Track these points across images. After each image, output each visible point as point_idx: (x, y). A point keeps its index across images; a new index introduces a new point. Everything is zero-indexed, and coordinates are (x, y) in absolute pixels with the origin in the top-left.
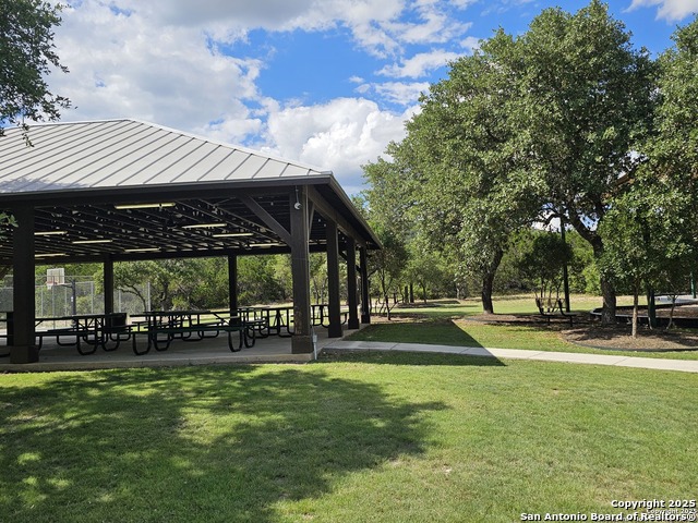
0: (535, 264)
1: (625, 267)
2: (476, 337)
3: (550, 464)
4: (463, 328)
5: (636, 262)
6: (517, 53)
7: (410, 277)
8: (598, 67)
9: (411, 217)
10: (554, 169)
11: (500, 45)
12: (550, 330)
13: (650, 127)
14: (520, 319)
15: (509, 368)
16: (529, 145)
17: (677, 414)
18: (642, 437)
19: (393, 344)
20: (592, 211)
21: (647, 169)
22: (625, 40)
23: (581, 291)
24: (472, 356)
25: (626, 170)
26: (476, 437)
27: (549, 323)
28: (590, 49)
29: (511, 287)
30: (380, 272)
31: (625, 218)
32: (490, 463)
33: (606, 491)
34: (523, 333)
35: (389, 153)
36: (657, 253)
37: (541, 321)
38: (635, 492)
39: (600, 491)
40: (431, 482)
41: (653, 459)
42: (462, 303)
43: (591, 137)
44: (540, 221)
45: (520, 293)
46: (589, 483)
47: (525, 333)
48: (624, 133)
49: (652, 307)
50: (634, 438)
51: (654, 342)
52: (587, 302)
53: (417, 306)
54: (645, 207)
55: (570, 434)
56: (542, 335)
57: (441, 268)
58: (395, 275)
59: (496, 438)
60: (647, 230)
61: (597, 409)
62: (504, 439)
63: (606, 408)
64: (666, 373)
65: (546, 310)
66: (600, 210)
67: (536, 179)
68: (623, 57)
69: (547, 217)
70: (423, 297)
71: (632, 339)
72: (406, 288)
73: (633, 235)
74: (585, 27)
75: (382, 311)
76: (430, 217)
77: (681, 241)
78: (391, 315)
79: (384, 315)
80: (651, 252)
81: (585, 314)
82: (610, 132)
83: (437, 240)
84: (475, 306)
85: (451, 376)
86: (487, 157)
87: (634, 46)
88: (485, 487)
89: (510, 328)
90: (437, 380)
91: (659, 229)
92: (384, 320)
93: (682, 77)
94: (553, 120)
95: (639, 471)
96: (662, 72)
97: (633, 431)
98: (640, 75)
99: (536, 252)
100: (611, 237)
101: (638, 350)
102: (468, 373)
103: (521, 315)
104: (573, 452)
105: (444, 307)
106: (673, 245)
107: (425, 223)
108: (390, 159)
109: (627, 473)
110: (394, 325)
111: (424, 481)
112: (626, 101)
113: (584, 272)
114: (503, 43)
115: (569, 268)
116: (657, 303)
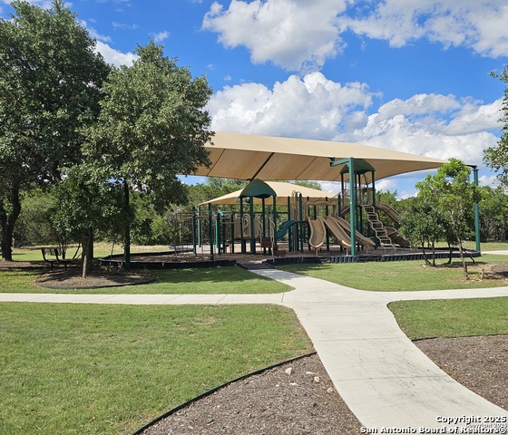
71: (81, 280)
106: (106, 207)
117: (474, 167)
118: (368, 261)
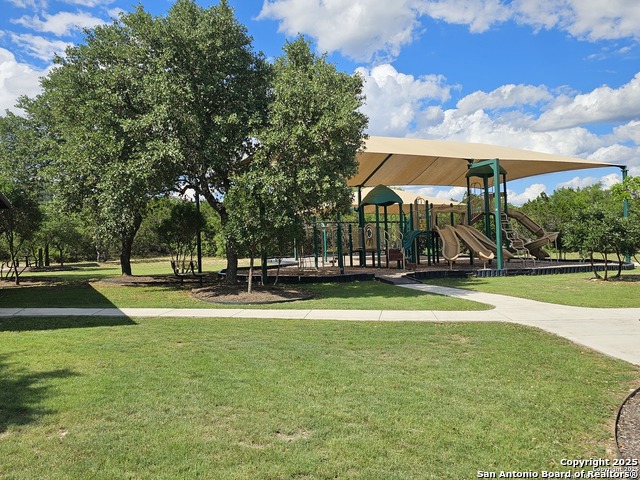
0: (172, 230)
1: (244, 234)
2: (111, 298)
3: (167, 411)
4: (100, 290)
5: (253, 229)
6: (155, 32)
7: (46, 239)
8: (225, 60)
9: (46, 176)
10: (189, 145)
11: (139, 21)
12: (182, 289)
13: (264, 119)
14: (157, 281)
15: (140, 326)
16: (166, 119)
17: (274, 354)
18: (246, 376)
19: (17, 310)
20: (221, 186)
21: (262, 154)
22: (247, 42)
23: (212, 254)
24: (104, 317)
25: (248, 153)
26: (98, 396)
27: (183, 283)
28: (219, 43)
29: (151, 251)
30: (8, 234)
31: (244, 193)
32: (109, 419)
33: (212, 428)
34: (158, 293)
35: (20, 106)
36: (268, 223)
37: (176, 282)
38: (236, 424)
39: (207, 428)
40: (42, 449)
41: (252, 393)
42: (102, 265)
43: (218, 119)
44: (177, 191)
45: (159, 256)
46: (199, 423)
47: (159, 293)
48: (245, 120)
49: (264, 267)
50: (240, 378)
51: (265, 296)
52: (215, 264)
53: (53, 269)
54: (259, 186)
55: (187, 381)
56: (174, 295)
57: (80, 230)
58: (26, 236)
59: (119, 394)
60: (262, 204)
61: (213, 356)
62: (126, 394)
63: (221, 355)
64: (270, 321)
65: (180, 271)
66: (227, 185)
67: (172, 150)
68: (245, 57)
69: (183, 187)
70: (60, 259)
71: (248, 295)
72: (41, 250)
73: (250, 208)
74: (214, 22)
75: (10, 275)
76: (68, 178)
77: (285, 215)
78: (20, 279)
79: (12, 279)
80: (264, 223)
81: (213, 274)
82: (233, 117)
83: (74, 201)
84: (114, 268)
85: (79, 339)
86: (126, 124)
87: (254, 49)
88: (100, 443)
89: (147, 289)
90: (63, 343)
91: (270, 204)
92: (12, 284)
93: (288, 82)
94: (186, 100)
95: (240, 406)
96: (274, 75)
97: (240, 372)
98: (259, 75)
99: (173, 219)
100: (232, 208)
101: (252, 303)
102: (98, 334)
103: (158, 277)
104: (188, 397)
105: (83, 270)
106: (279, 217)
107: (62, 184)
108: (22, 113)
109: (230, 409)
110: (23, 289)
111: (35, 450)
112: (246, 94)
113: (215, 238)
114: (142, 20)
115: (202, 234)
116: (268, 265)
117: (623, 167)
118: (517, 274)
